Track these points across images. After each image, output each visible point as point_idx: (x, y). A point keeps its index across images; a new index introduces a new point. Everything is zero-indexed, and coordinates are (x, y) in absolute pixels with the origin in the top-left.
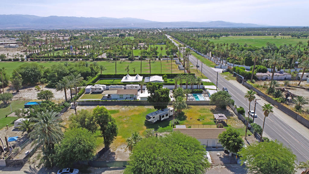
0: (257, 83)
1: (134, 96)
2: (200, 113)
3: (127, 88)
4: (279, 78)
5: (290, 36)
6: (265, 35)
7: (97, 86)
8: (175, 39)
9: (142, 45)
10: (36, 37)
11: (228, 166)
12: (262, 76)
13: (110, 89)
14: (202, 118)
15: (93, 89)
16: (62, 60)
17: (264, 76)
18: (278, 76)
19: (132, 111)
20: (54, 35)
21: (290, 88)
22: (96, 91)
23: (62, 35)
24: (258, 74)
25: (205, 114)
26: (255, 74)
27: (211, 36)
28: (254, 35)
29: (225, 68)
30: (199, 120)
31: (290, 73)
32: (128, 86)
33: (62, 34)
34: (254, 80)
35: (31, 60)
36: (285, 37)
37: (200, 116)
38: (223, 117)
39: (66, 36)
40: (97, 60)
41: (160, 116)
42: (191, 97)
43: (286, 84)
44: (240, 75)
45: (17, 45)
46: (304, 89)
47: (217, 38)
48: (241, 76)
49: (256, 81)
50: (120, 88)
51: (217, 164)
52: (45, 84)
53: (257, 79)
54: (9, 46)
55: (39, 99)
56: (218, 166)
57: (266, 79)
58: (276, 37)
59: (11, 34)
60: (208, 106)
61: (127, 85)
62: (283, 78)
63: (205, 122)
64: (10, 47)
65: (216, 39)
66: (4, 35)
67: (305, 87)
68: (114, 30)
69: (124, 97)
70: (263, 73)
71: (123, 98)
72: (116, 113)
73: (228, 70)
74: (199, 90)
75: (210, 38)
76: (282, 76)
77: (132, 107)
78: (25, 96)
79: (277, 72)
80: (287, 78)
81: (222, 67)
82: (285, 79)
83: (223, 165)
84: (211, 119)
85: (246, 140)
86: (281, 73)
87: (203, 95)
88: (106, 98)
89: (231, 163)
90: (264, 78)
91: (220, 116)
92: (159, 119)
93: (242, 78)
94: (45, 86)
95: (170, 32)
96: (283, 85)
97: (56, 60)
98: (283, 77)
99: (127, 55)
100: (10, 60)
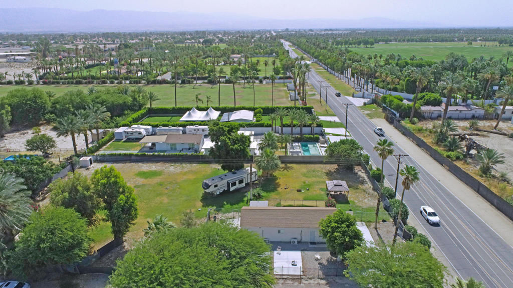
0: (420, 125)
1: (195, 147)
2: (304, 179)
3: (187, 132)
4: (462, 115)
5: (497, 43)
6: (453, 41)
7: (136, 128)
8: (297, 48)
9: (236, 57)
10: (66, 44)
11: (331, 280)
12: (431, 112)
13: (158, 134)
14: (305, 187)
15: (128, 133)
16: (95, 83)
17: (435, 112)
18: (460, 111)
19: (186, 173)
20: (96, 41)
21: (479, 133)
22: (132, 137)
23: (108, 41)
24: (424, 108)
25: (314, 179)
26: (420, 108)
27: (359, 43)
28: (434, 41)
29: (370, 97)
30: (299, 191)
31: (483, 107)
32: (190, 128)
33: (109, 39)
34: (416, 120)
35: (45, 83)
36: (487, 43)
37: (304, 183)
38: (341, 185)
39: (116, 42)
40: (154, 82)
41: (228, 184)
42: (297, 149)
43: (472, 126)
44: (392, 110)
45: (28, 59)
46: (505, 135)
47: (369, 46)
48: (394, 112)
49: (420, 120)
50: (176, 132)
51: (310, 277)
52: (52, 124)
53: (421, 117)
54: (14, 59)
55: (28, 150)
56: (313, 280)
57: (438, 117)
58: (471, 44)
59: (27, 39)
60: (322, 166)
61: (188, 127)
62: (470, 116)
63: (310, 194)
64: (15, 61)
65: (367, 47)
66: (15, 42)
67: (505, 132)
68: (197, 32)
69: (179, 147)
70: (434, 105)
71: (176, 149)
72: (157, 176)
73: (374, 102)
74: (312, 136)
75: (357, 45)
76: (467, 112)
77: (187, 167)
78: (12, 144)
79: (460, 105)
80: (476, 116)
81: (365, 96)
82: (473, 117)
83: (321, 279)
84: (322, 189)
85: (377, 231)
86: (467, 106)
87: (318, 145)
88: (148, 149)
89: (336, 276)
90: (434, 115)
91: (335, 185)
92: (226, 189)
93: (395, 115)
94: (51, 127)
95: (291, 35)
96: (466, 128)
97: (86, 83)
98: (470, 113)
99: (207, 75)
100: (10, 83)
